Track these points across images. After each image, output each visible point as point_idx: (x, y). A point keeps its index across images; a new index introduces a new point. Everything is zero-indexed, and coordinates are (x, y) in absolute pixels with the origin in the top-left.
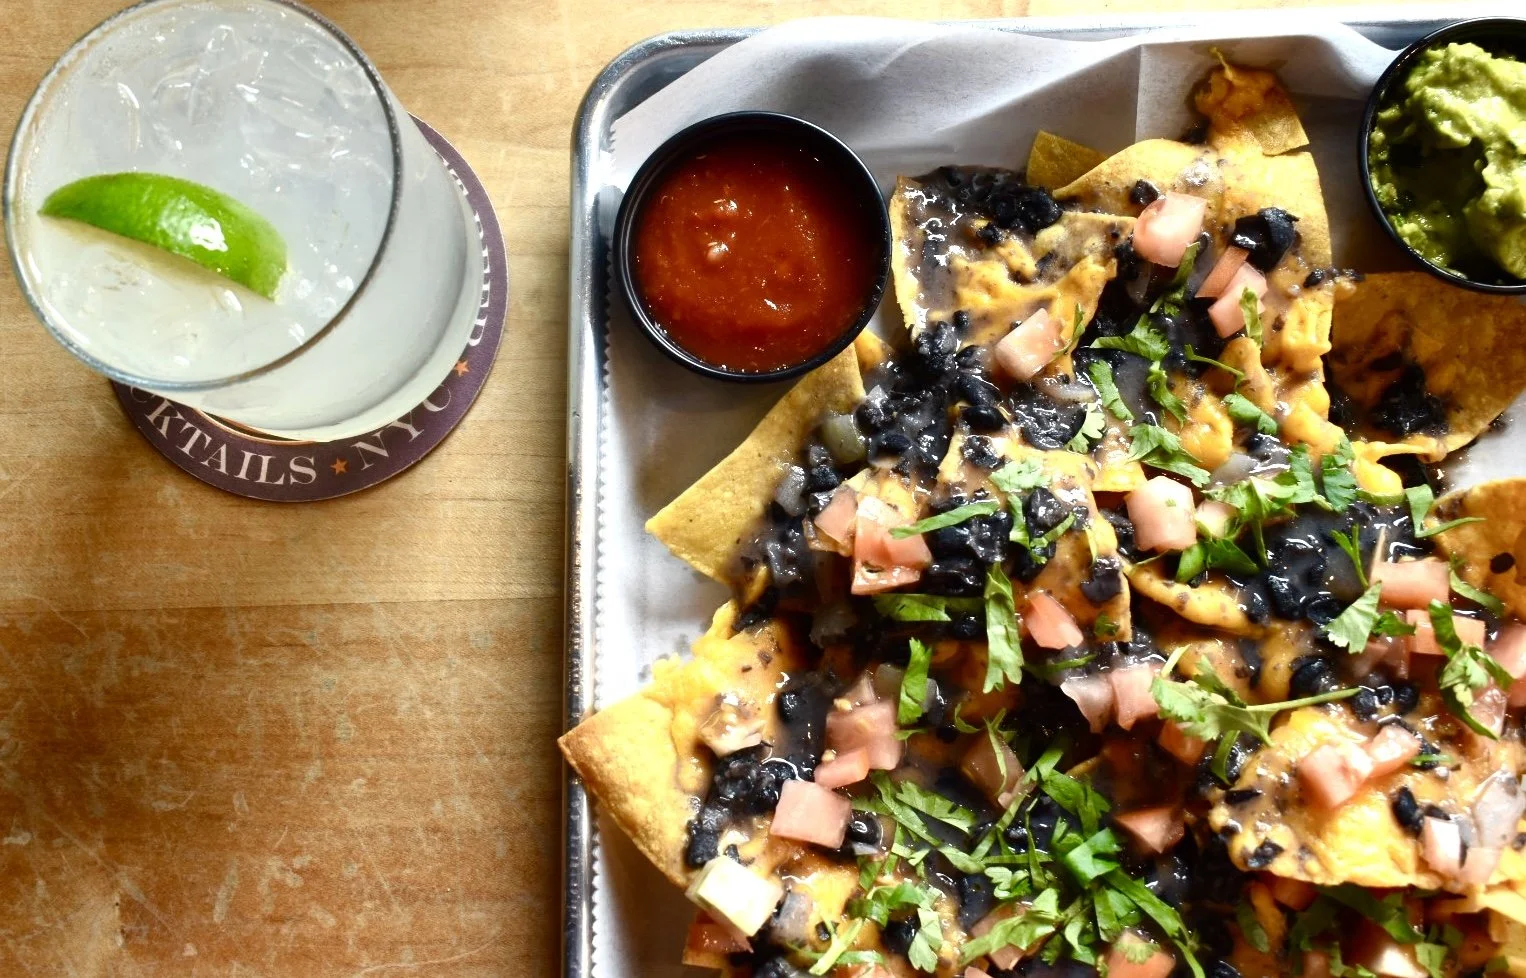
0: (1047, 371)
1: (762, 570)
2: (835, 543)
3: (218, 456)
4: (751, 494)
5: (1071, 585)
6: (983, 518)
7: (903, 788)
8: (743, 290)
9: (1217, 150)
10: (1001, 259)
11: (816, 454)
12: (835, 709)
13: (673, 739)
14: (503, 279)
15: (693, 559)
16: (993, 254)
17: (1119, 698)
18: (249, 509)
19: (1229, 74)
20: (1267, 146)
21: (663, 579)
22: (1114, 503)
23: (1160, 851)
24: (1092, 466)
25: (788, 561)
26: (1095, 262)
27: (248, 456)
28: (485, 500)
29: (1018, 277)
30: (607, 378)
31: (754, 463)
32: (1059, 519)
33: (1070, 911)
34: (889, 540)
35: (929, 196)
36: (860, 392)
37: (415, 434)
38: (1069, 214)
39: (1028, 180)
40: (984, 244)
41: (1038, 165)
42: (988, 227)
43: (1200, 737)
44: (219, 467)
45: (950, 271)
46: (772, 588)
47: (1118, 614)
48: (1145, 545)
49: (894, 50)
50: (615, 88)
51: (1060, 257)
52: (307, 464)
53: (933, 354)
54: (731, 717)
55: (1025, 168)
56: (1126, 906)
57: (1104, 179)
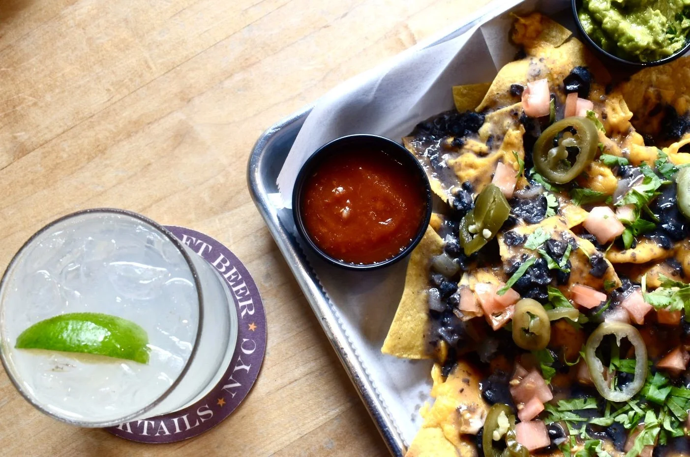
0: (517, 188)
1: (442, 343)
2: (473, 313)
3: (162, 428)
4: (418, 312)
5: (584, 275)
6: (532, 267)
7: (559, 404)
8: (367, 224)
9: (535, 56)
10: (469, 150)
11: (437, 279)
12: (512, 386)
13: (448, 440)
14: (249, 277)
15: (409, 355)
16: (463, 150)
17: (632, 312)
18: (189, 445)
19: (522, 21)
20: (554, 44)
21: (397, 372)
22: (581, 230)
23: (685, 369)
24: (562, 219)
25: (451, 333)
26: (513, 130)
27: (176, 420)
28: (296, 380)
29: (481, 154)
30: (327, 295)
31: (413, 298)
32: (564, 249)
33: (661, 416)
34: (498, 298)
35: (420, 140)
36: (442, 242)
37: (248, 368)
38: (488, 115)
39: (459, 111)
40: (457, 148)
41: (461, 103)
42: (455, 140)
43: (678, 309)
44: (165, 433)
45: (449, 168)
46: (450, 348)
47: (612, 276)
48: (604, 241)
49: (376, 83)
50: (260, 164)
51: (495, 136)
52: (206, 409)
53: (464, 207)
54: (467, 415)
55: (454, 106)
56: (683, 401)
57: (495, 93)
